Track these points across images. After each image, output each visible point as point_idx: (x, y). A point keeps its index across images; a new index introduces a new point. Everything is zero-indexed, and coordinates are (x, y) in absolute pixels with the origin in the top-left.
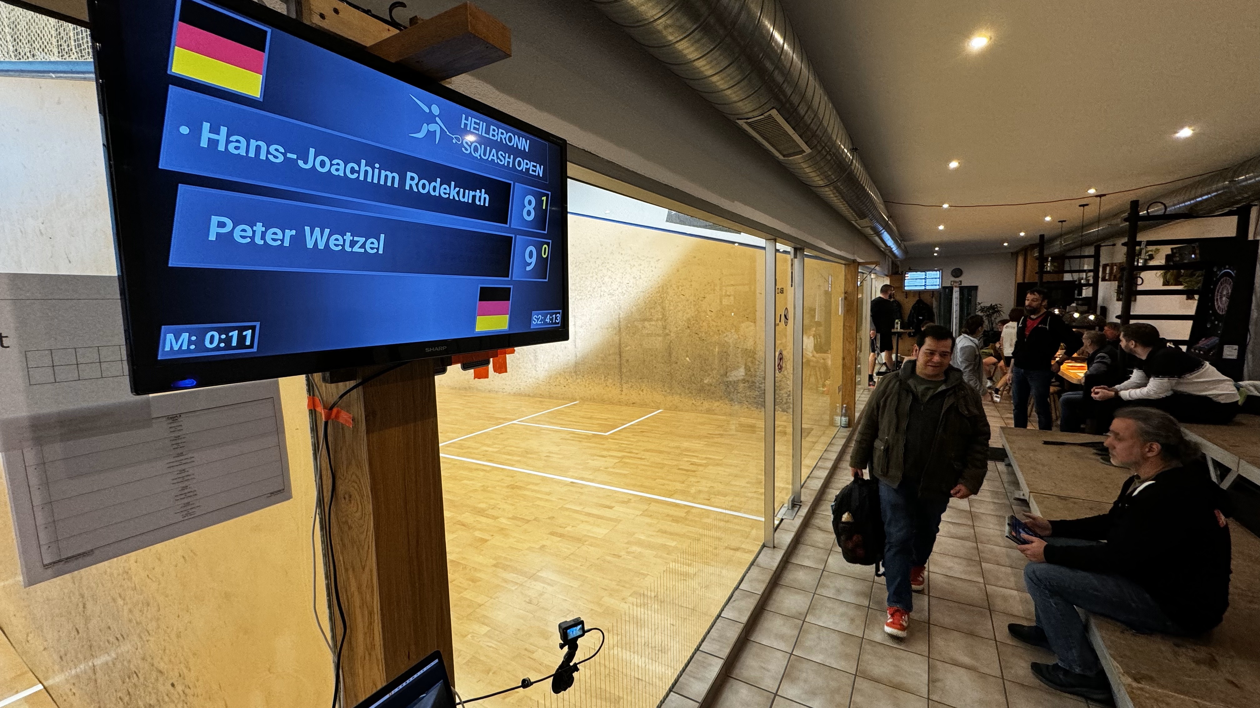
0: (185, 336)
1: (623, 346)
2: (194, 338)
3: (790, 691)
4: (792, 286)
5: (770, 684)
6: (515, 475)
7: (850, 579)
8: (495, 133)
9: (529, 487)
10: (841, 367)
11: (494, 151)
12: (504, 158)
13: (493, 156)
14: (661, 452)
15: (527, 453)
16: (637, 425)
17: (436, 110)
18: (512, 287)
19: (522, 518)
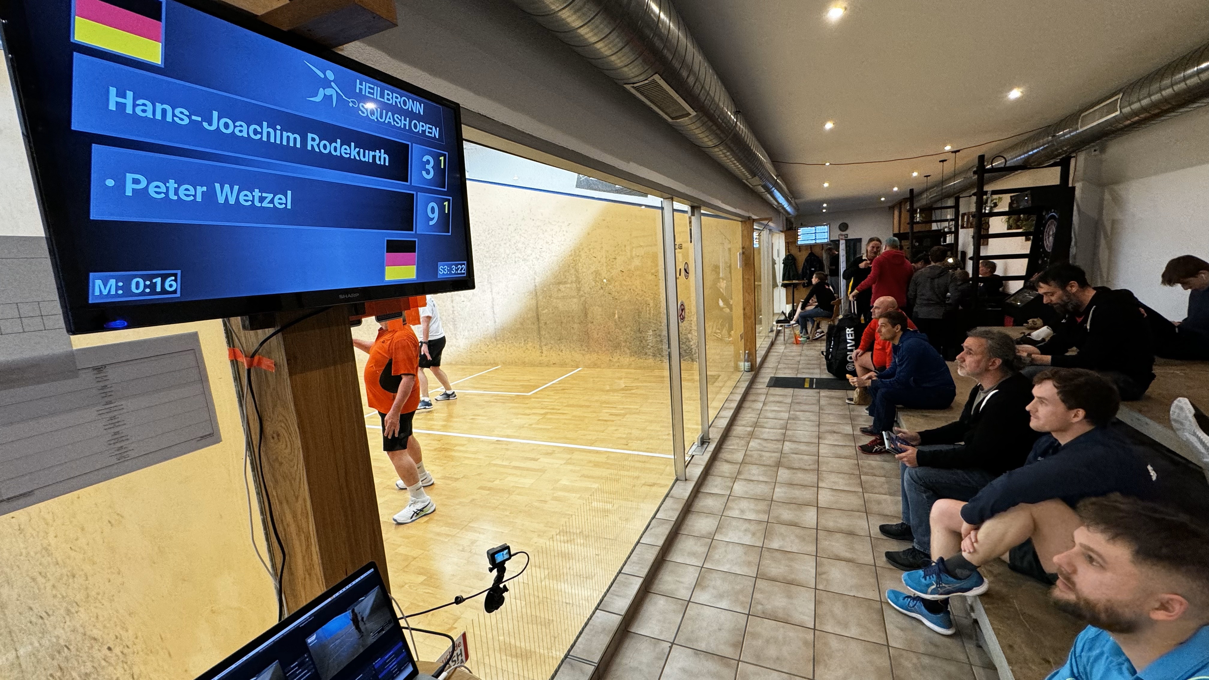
0: (112, 282)
1: (540, 309)
2: (120, 284)
3: (702, 597)
4: (691, 242)
5: (684, 594)
7: (752, 500)
8: (390, 97)
9: (455, 448)
10: (742, 317)
11: (390, 114)
12: (401, 120)
13: (390, 118)
14: (582, 406)
16: (559, 384)
17: (330, 75)
18: (416, 240)
19: (451, 478)
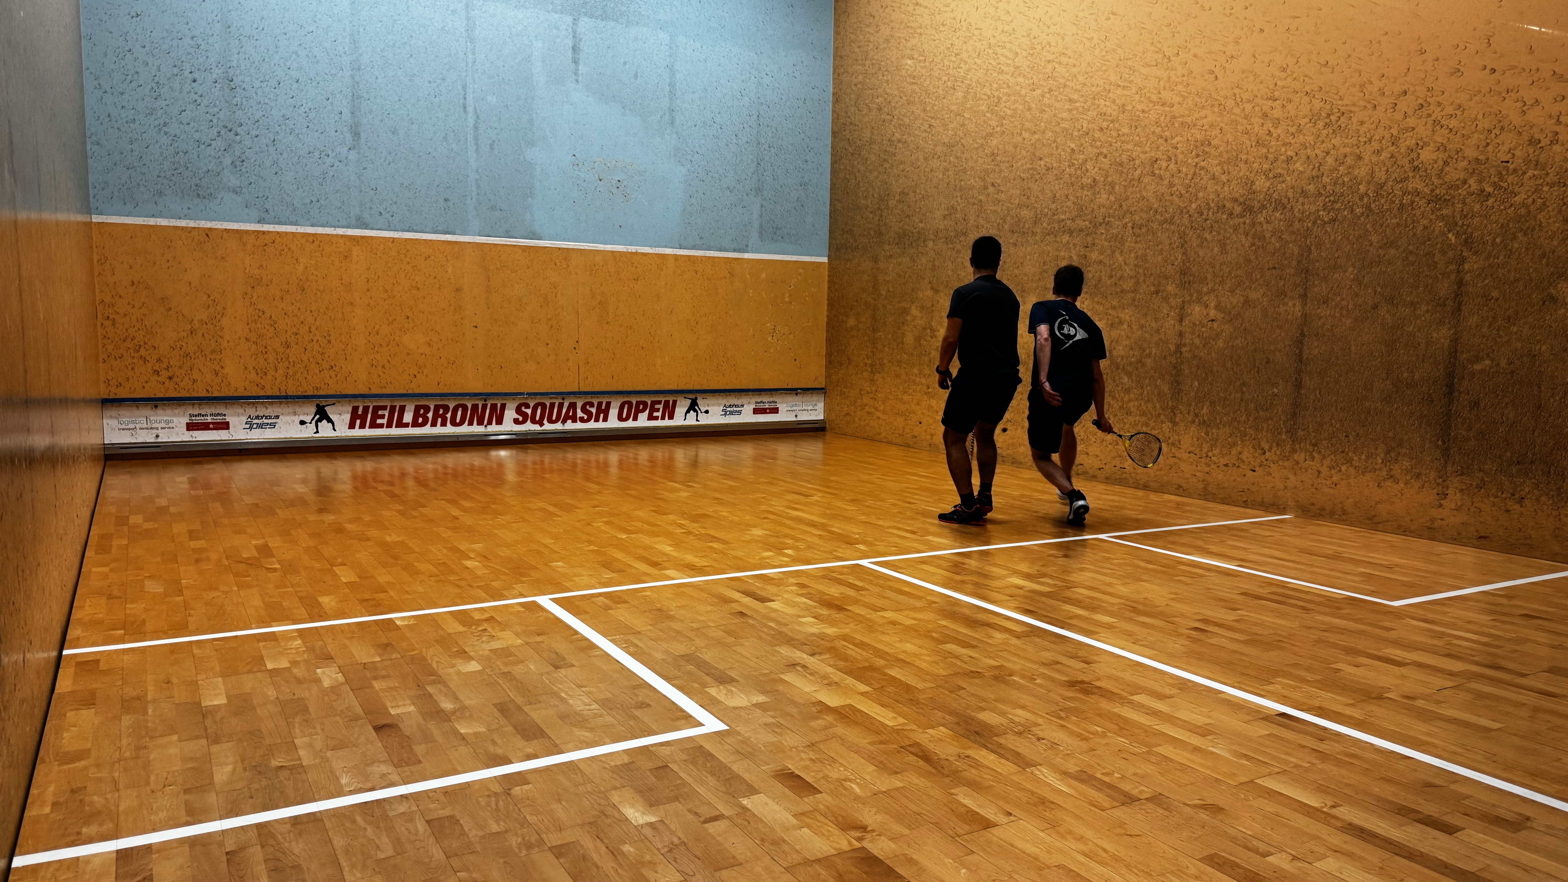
1: (1463, 357)
6: (1095, 658)
9: (1137, 698)
15: (1134, 610)
16: (1507, 597)
